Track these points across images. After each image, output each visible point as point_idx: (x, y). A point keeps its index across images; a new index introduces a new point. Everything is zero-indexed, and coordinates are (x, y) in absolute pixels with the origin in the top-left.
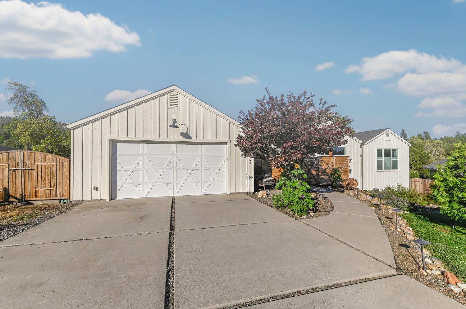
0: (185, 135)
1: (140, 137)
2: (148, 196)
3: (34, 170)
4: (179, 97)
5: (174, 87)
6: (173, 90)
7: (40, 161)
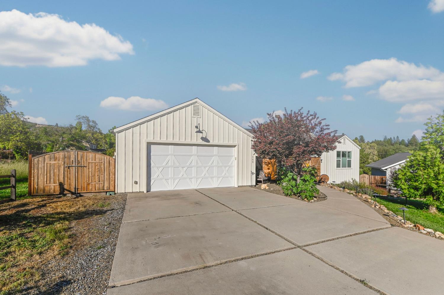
0: (205, 139)
1: (170, 140)
2: (175, 189)
3: (85, 167)
4: (200, 108)
5: (197, 100)
6: (196, 102)
7: (91, 160)
